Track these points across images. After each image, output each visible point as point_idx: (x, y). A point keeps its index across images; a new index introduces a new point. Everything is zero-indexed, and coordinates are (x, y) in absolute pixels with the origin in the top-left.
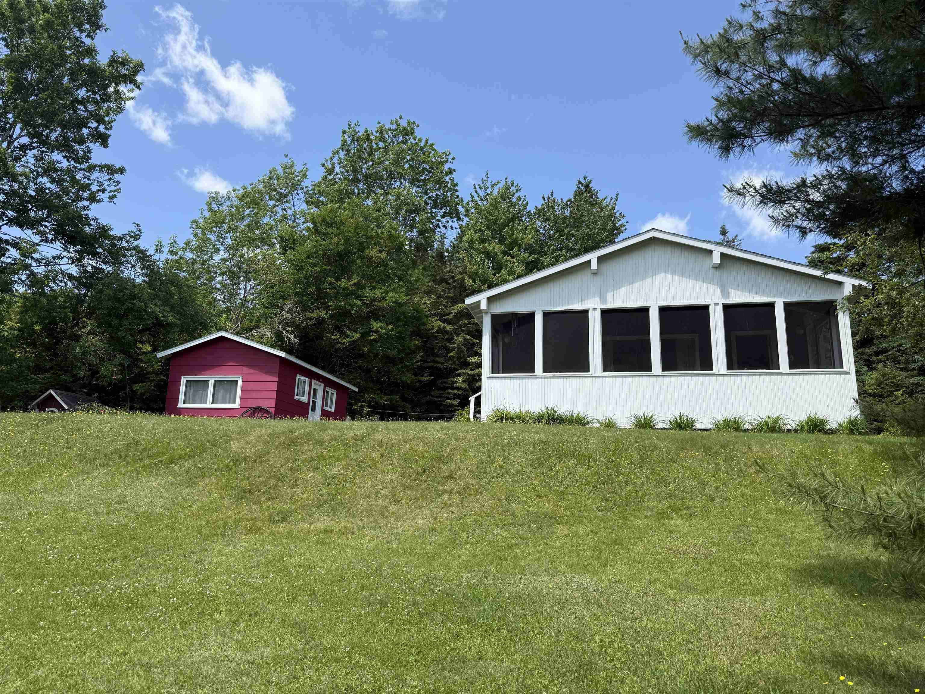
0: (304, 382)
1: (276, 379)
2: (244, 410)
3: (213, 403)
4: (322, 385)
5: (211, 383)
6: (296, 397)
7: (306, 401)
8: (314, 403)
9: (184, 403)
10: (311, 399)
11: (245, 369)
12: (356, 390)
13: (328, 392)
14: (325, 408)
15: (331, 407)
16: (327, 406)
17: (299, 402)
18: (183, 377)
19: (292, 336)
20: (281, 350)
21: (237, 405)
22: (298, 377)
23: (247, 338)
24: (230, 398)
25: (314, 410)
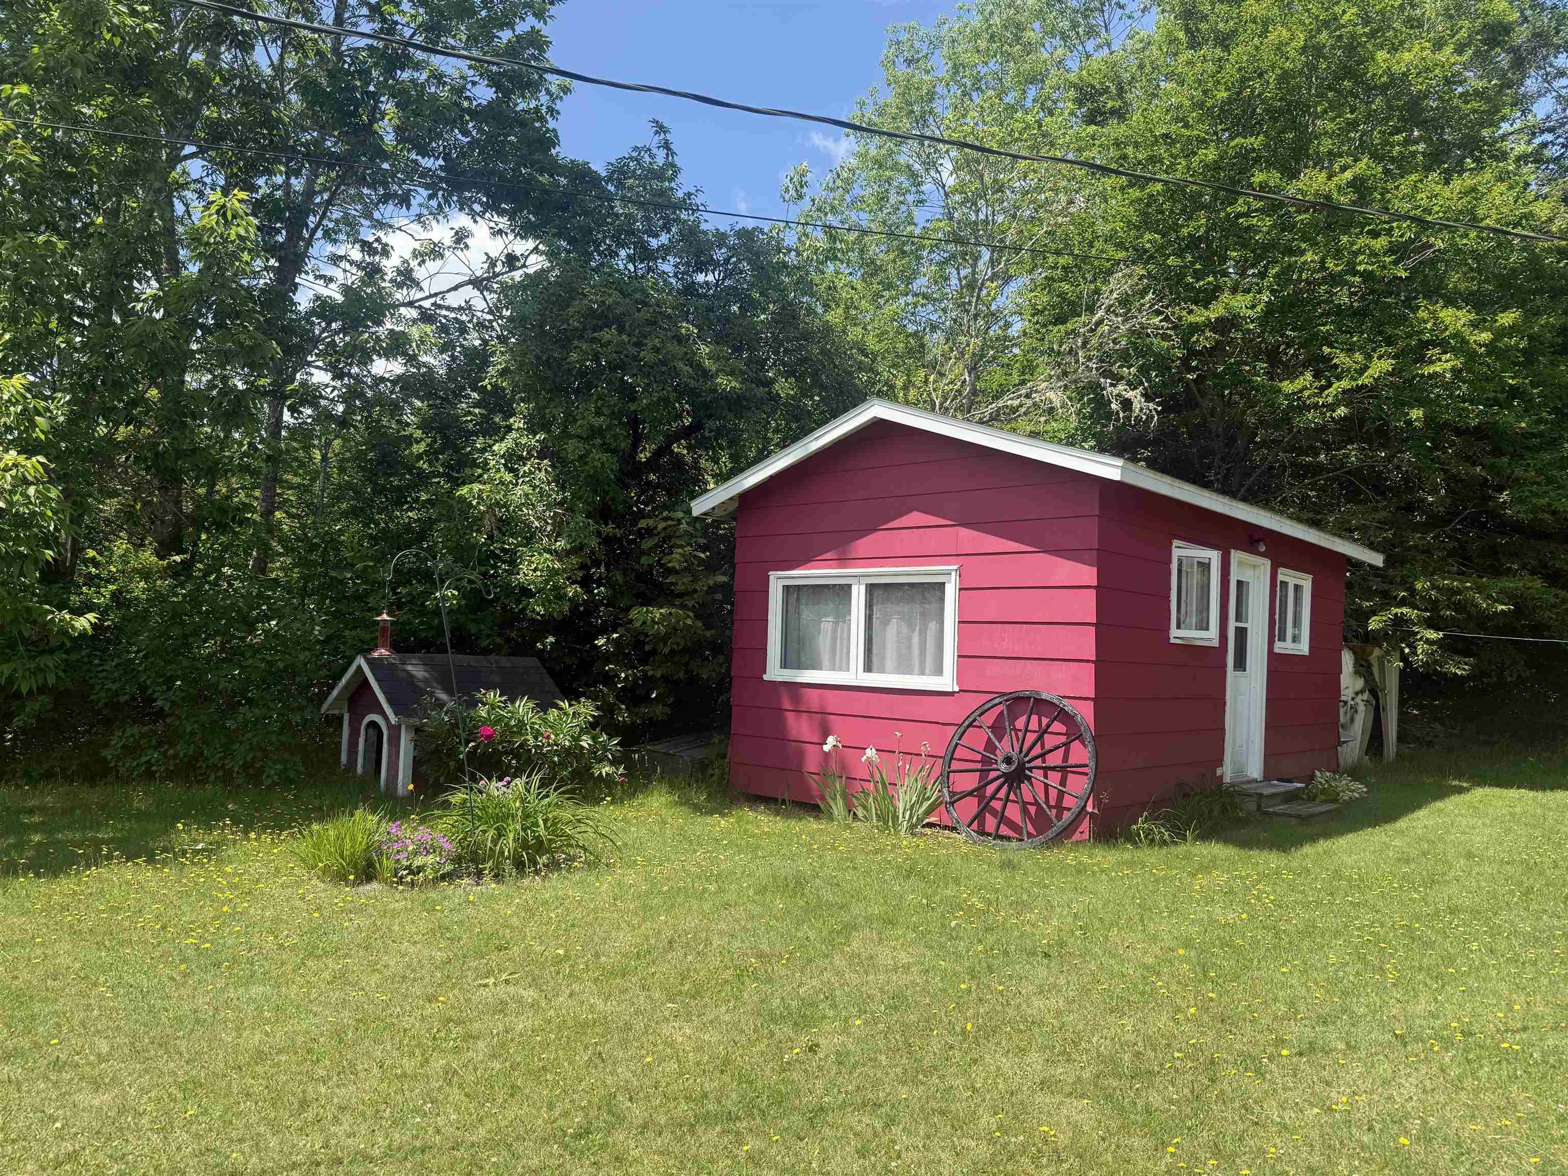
0: (1205, 567)
1: (1088, 574)
2: (975, 701)
3: (868, 668)
4: (1266, 564)
5: (858, 594)
6: (1176, 634)
7: (1216, 643)
8: (1241, 634)
9: (785, 664)
10: (1232, 624)
11: (969, 538)
12: (1377, 560)
13: (1284, 584)
14: (1279, 647)
15: (1295, 639)
16: (1282, 638)
17: (1190, 650)
18: (773, 575)
19: (1135, 396)
20: (1101, 449)
21: (946, 682)
22: (1181, 551)
23: (991, 422)
24: (923, 652)
25: (1241, 664)
